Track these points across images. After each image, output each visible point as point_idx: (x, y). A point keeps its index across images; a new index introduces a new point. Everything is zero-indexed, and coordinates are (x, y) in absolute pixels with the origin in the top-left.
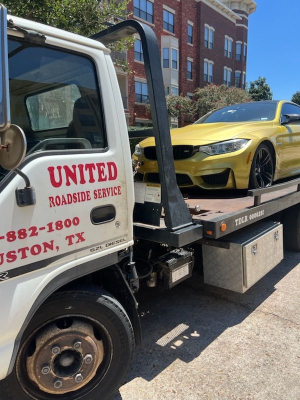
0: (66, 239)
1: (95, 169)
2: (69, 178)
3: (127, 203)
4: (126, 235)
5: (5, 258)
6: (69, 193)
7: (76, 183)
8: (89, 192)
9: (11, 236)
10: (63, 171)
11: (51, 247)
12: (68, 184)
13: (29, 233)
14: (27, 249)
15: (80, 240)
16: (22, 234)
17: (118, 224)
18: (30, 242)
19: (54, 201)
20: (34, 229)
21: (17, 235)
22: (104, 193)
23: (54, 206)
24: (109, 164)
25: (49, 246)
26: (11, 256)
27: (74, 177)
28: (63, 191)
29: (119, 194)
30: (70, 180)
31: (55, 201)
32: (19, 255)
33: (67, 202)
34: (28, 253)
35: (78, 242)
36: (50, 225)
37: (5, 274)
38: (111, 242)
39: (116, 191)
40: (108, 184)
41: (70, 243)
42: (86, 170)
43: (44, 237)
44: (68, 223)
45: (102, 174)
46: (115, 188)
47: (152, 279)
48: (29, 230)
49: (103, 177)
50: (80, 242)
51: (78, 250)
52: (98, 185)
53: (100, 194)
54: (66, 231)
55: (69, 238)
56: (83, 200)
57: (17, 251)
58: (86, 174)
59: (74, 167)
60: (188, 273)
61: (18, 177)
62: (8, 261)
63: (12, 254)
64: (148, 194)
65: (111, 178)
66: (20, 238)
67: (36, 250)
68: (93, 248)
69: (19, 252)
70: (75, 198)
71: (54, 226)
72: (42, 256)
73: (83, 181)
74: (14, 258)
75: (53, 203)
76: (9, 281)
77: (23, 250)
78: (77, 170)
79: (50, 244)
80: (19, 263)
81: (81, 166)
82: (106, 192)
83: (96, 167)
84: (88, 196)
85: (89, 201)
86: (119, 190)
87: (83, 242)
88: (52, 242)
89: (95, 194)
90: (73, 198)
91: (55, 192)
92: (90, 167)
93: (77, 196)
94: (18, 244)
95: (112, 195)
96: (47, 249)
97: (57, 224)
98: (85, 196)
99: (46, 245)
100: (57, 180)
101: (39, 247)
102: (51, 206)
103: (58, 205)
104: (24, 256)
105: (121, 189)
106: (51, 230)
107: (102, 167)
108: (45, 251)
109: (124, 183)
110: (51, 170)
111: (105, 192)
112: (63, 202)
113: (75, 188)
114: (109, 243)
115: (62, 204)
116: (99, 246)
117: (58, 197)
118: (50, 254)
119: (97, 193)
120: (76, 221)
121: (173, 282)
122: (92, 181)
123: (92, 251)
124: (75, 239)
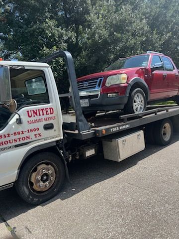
0: (34, 135)
3: (58, 122)
4: (59, 135)
5: (13, 141)
6: (34, 119)
9: (15, 134)
10: (32, 112)
11: (29, 138)
13: (21, 133)
14: (21, 138)
16: (19, 133)
17: (55, 131)
18: (21, 136)
20: (23, 132)
21: (17, 133)
23: (30, 124)
24: (50, 109)
26: (15, 141)
27: (36, 114)
28: (32, 119)
30: (35, 115)
31: (29, 122)
32: (18, 140)
33: (34, 122)
34: (21, 140)
36: (28, 130)
38: (52, 137)
39: (54, 118)
40: (50, 116)
41: (36, 137)
43: (26, 135)
44: (35, 130)
47: (77, 155)
49: (48, 113)
51: (39, 139)
52: (45, 116)
54: (34, 133)
55: (36, 135)
56: (40, 122)
58: (41, 112)
59: (36, 110)
60: (94, 153)
61: (17, 115)
65: (51, 113)
66: (18, 135)
67: (24, 139)
71: (30, 131)
72: (26, 141)
73: (40, 115)
74: (16, 141)
76: (15, 148)
77: (19, 139)
78: (38, 111)
80: (18, 143)
83: (45, 110)
85: (42, 122)
87: (41, 137)
88: (29, 136)
90: (37, 121)
91: (30, 119)
92: (42, 110)
94: (17, 137)
95: (52, 120)
98: (41, 120)
99: (27, 137)
100: (30, 115)
102: (28, 124)
104: (20, 141)
105: (56, 117)
106: (29, 132)
107: (47, 110)
108: (27, 139)
109: (57, 115)
110: (28, 112)
111: (49, 119)
113: (37, 118)
115: (32, 123)
116: (47, 138)
117: (31, 121)
118: (29, 140)
119: (46, 119)
120: (38, 129)
122: (43, 115)
123: (45, 140)
124: (38, 136)
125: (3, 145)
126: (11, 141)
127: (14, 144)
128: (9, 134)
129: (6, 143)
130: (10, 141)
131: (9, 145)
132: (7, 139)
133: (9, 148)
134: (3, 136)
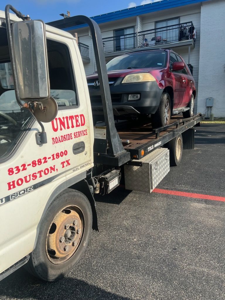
0: (61, 164)
1: (74, 119)
2: (61, 125)
3: (90, 140)
4: (90, 160)
5: (31, 177)
6: (61, 135)
7: (65, 129)
8: (71, 134)
9: (34, 164)
10: (58, 121)
12: (61, 129)
13: (43, 161)
14: (42, 171)
15: (68, 165)
16: (40, 161)
17: (86, 154)
18: (43, 167)
19: (55, 140)
20: (45, 158)
21: (37, 163)
22: (79, 134)
23: (55, 143)
24: (82, 115)
25: (53, 169)
26: (34, 176)
27: (64, 124)
28: (59, 134)
29: (86, 134)
30: (62, 127)
32: (38, 175)
33: (61, 141)
34: (43, 173)
35: (67, 166)
36: (53, 155)
37: (31, 187)
38: (83, 165)
39: (84, 133)
40: (81, 128)
41: (63, 167)
42: (70, 120)
43: (50, 163)
44: (62, 154)
45: (78, 122)
46: (84, 131)
47: (97, 189)
48: (43, 159)
49: (78, 124)
50: (68, 166)
51: (67, 170)
52: (76, 129)
53: (77, 135)
54: (61, 159)
55: (63, 163)
56: (69, 139)
57: (37, 173)
58: (70, 122)
59: (63, 118)
60: (117, 183)
62: (33, 179)
63: (35, 175)
64: (96, 134)
65: (83, 125)
66: (39, 164)
67: (46, 171)
68: (74, 169)
69: (38, 173)
70: (65, 138)
71: (55, 156)
72: (50, 175)
73: (68, 127)
74: (36, 177)
75: (54, 142)
76: (33, 191)
77: (40, 172)
78: (65, 120)
79: (53, 167)
80: (39, 180)
81: (67, 118)
82: (80, 134)
83: (74, 118)
84: (71, 136)
85: (72, 140)
86: (86, 132)
87: (69, 165)
88: (54, 166)
89: (75, 135)
91: (55, 135)
92: (71, 117)
93: (66, 137)
94: (38, 168)
95: (83, 135)
96: (52, 171)
97: (56, 155)
99: (51, 168)
100: (56, 127)
101: (47, 169)
102: (53, 144)
103: (57, 143)
104: (41, 176)
105: (87, 131)
106: (54, 159)
107: (77, 118)
108: (51, 172)
109: (89, 127)
112: (59, 141)
113: (65, 132)
114: (82, 165)
115: (59, 142)
116: (77, 168)
117: (56, 138)
118: (54, 173)
119: (76, 134)
120: (66, 153)
121: (110, 189)
122: (73, 127)
123: (74, 171)
124: (65, 164)
125: (14, 187)
126: (28, 179)
127: (33, 183)
128: (24, 165)
129: (20, 182)
130: (26, 178)
131: (25, 185)
132: (22, 175)
133: (25, 191)
134: (14, 170)
